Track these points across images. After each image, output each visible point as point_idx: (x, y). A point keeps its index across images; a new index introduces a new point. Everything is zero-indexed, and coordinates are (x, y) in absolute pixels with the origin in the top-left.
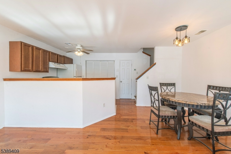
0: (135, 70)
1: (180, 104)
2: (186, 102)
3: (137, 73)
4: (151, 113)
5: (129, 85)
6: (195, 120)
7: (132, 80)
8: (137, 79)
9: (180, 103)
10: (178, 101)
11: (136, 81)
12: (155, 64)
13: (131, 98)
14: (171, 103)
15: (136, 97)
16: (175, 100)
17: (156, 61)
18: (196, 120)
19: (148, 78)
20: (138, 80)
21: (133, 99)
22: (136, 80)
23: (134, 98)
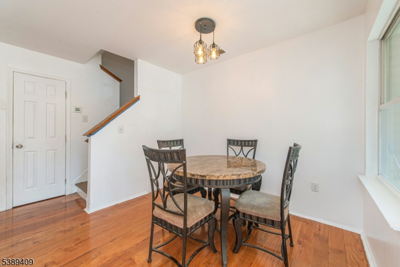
0: (77, 110)
1: (225, 183)
2: (239, 175)
3: (85, 119)
4: (153, 226)
5: (55, 153)
6: (249, 209)
7: (68, 139)
8: (90, 134)
9: (225, 181)
10: (225, 176)
11: (87, 141)
12: (138, 98)
13: (64, 194)
14: (200, 183)
15: (83, 186)
16: (218, 177)
17: (139, 91)
18: (252, 209)
19: (121, 130)
20: (92, 137)
21: (71, 195)
22: (86, 138)
23: (76, 189)
